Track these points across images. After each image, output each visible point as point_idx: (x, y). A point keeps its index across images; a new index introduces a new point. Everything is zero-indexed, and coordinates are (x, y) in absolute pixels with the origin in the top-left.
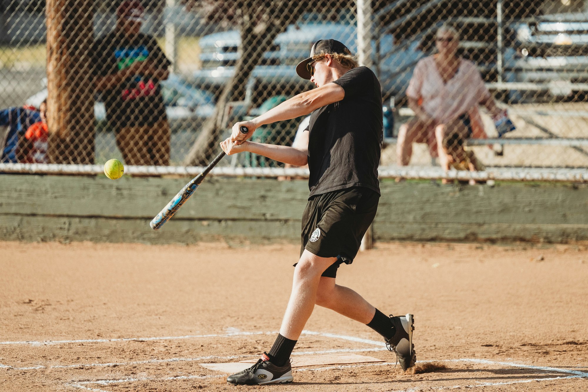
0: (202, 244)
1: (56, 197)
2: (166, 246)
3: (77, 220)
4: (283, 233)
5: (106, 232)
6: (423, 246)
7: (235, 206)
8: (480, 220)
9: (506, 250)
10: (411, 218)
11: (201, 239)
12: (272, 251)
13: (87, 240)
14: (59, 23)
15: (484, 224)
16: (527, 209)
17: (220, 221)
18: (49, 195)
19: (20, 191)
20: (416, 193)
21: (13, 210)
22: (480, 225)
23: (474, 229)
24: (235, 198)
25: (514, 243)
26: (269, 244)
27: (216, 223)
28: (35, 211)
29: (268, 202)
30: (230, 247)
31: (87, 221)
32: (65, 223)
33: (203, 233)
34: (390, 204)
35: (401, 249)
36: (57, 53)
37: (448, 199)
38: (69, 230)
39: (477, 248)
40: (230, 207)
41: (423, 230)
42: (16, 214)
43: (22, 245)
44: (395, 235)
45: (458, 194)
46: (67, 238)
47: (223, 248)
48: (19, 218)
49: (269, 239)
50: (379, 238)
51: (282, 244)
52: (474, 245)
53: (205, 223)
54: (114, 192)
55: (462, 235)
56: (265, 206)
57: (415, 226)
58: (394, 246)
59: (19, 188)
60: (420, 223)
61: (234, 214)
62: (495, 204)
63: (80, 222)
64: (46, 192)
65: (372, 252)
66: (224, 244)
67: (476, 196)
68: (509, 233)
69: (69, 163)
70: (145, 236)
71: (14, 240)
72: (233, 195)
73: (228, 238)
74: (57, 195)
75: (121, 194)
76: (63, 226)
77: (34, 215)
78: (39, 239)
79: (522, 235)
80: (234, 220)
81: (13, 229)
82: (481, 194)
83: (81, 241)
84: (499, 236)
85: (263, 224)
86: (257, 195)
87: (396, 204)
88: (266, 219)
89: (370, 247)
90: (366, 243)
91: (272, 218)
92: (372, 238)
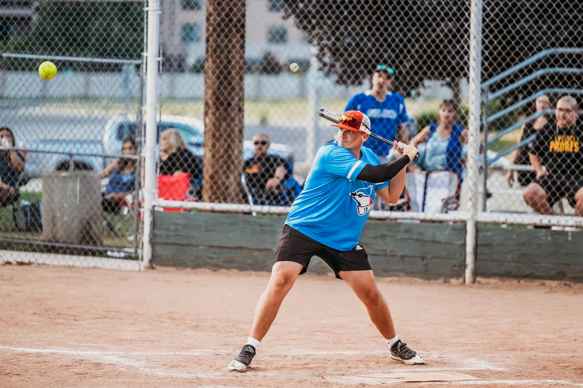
3: (226, 251)
4: (400, 267)
5: (250, 261)
6: (519, 282)
8: (568, 261)
10: (509, 257)
12: (391, 281)
13: (233, 268)
14: (216, 82)
15: (572, 264)
18: (202, 229)
20: (514, 236)
21: (172, 240)
23: (563, 268)
26: (388, 276)
28: (190, 242)
29: (388, 240)
31: (234, 251)
32: (215, 253)
34: (493, 245)
35: (500, 283)
36: (213, 108)
37: (542, 242)
38: (218, 259)
39: (565, 285)
41: (520, 268)
42: (174, 244)
43: (178, 271)
44: (495, 271)
45: (550, 239)
46: (216, 266)
48: (176, 247)
49: (387, 272)
50: (482, 274)
51: (399, 276)
52: (563, 282)
54: (257, 228)
55: (553, 273)
56: (385, 244)
57: (512, 265)
58: (493, 281)
59: (177, 222)
60: (518, 262)
63: (228, 252)
64: (200, 226)
65: (476, 284)
67: (566, 241)
69: (220, 202)
71: (171, 266)
74: (209, 228)
75: (264, 230)
76: (213, 255)
77: (189, 245)
78: (192, 266)
81: (171, 257)
82: (570, 239)
83: (229, 268)
85: (384, 258)
86: (379, 234)
87: (497, 245)
88: (386, 255)
89: (474, 281)
90: (470, 277)
91: (391, 254)
92: (476, 274)
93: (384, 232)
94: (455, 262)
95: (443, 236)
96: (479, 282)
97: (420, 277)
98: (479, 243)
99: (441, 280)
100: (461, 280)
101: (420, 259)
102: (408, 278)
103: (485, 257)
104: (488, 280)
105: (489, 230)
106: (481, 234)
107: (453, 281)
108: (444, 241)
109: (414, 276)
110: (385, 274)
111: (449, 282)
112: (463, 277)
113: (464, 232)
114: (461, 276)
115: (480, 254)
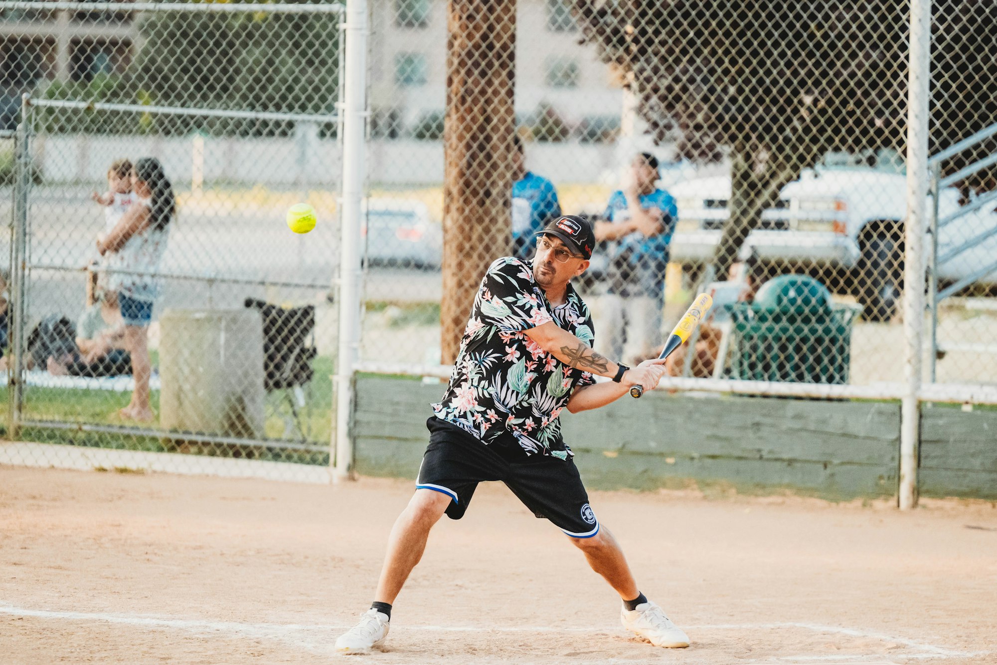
0: (664, 491)
4: (786, 480)
7: (716, 437)
10: (977, 463)
11: (664, 485)
12: (770, 504)
17: (693, 458)
19: (398, 403)
20: (985, 426)
21: (387, 431)
24: (715, 426)
26: (763, 496)
27: (687, 463)
29: (765, 432)
30: (705, 498)
33: (666, 475)
34: (948, 442)
35: (962, 508)
36: (458, 201)
40: (709, 437)
42: (391, 438)
44: (952, 487)
47: (695, 499)
48: (395, 443)
49: (764, 487)
50: (929, 492)
51: (784, 495)
53: (670, 460)
56: (760, 438)
57: (984, 476)
58: (950, 504)
59: (396, 399)
60: (990, 472)
61: (714, 448)
65: (919, 509)
66: (698, 494)
71: (387, 476)
72: (714, 420)
73: (704, 484)
80: (713, 457)
81: (384, 460)
85: (757, 464)
86: (749, 422)
87: (955, 441)
88: (761, 458)
89: (915, 505)
90: (908, 498)
91: (770, 456)
92: (917, 492)
93: (758, 419)
94: (881, 470)
95: (860, 425)
96: (924, 507)
97: (821, 498)
98: (923, 437)
99: (858, 502)
100: (892, 502)
101: (821, 466)
102: (799, 499)
103: (933, 463)
104: (939, 503)
105: (941, 416)
106: (927, 423)
107: (879, 504)
108: (862, 434)
109: (811, 496)
110: (760, 492)
111: (871, 506)
112: (896, 498)
113: (898, 419)
114: (892, 495)
115: (926, 457)
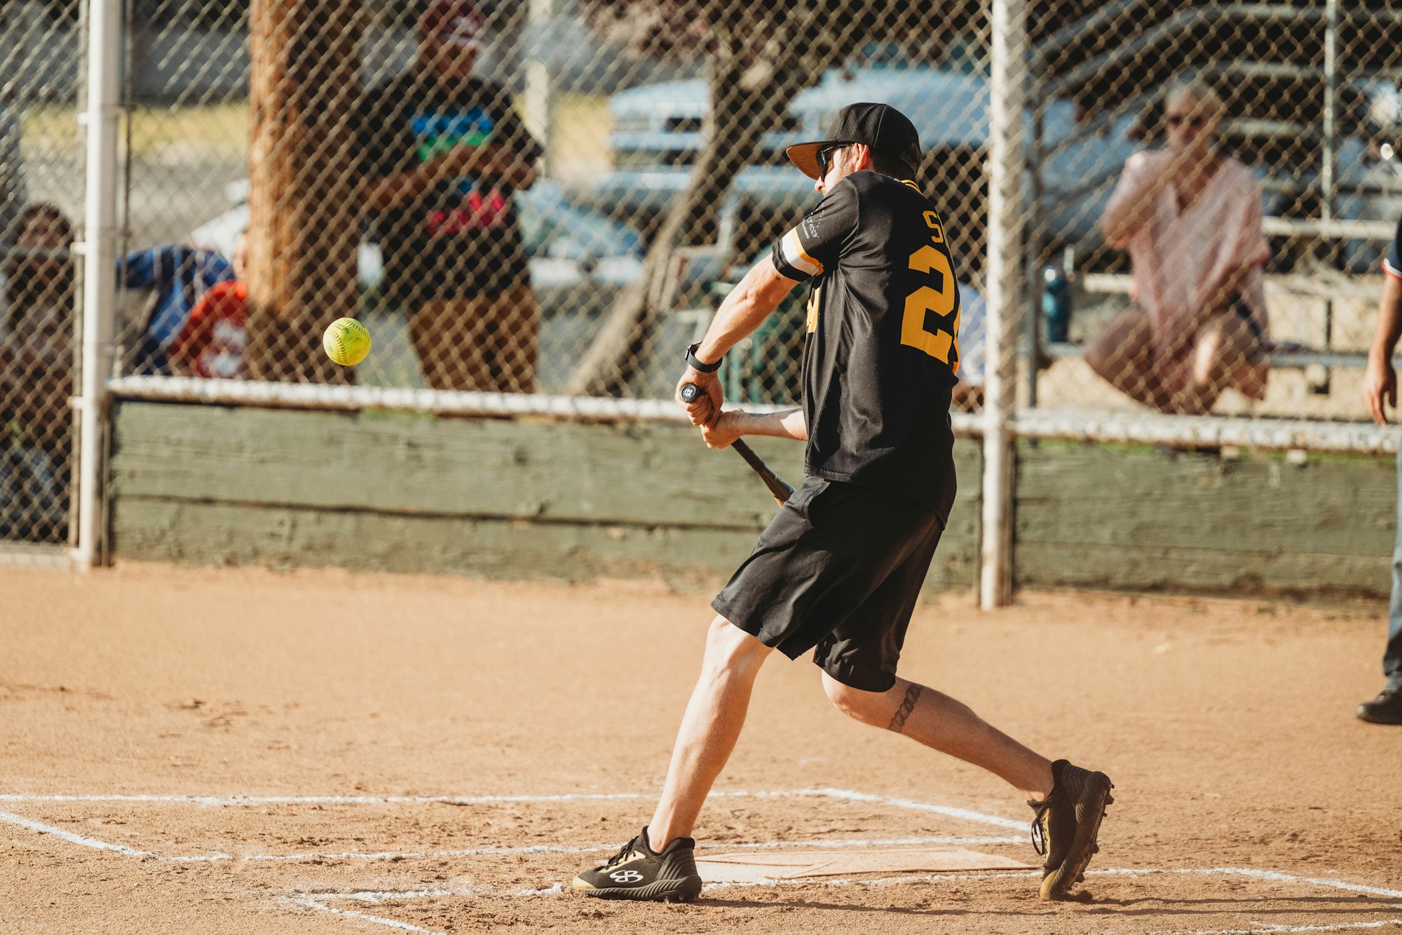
0: (606, 583)
1: (262, 461)
2: (521, 584)
3: (311, 516)
5: (380, 546)
6: (1133, 602)
7: (687, 495)
8: (1271, 544)
9: (1332, 618)
10: (1105, 534)
11: (605, 571)
13: (333, 564)
14: (281, 46)
15: (1280, 552)
16: (1382, 522)
17: (651, 528)
18: (247, 455)
19: (179, 443)
20: (1119, 475)
21: (160, 488)
22: (1269, 556)
23: (1256, 565)
24: (689, 476)
25: (1350, 602)
27: (642, 535)
28: (211, 493)
30: (673, 592)
31: (333, 520)
32: (281, 523)
33: (609, 556)
34: (1058, 501)
35: (1081, 607)
36: (274, 118)
37: (1196, 492)
38: (291, 539)
39: (1261, 611)
40: (675, 496)
41: (1134, 564)
42: (167, 499)
43: (180, 571)
44: (1067, 573)
45: (1219, 482)
46: (286, 558)
47: (657, 594)
48: (172, 508)
50: (1029, 581)
52: (1255, 603)
53: (616, 532)
54: (401, 452)
55: (1226, 579)
56: (759, 496)
57: (1116, 554)
58: (1063, 601)
59: (174, 436)
60: (1127, 548)
61: (685, 513)
62: (1307, 508)
63: (319, 521)
64: (240, 448)
65: (1011, 612)
66: (658, 584)
67: (1261, 488)
68: (1339, 577)
69: (296, 381)
70: (473, 559)
71: (161, 559)
72: (684, 467)
73: (668, 571)
74: (265, 454)
75: (419, 458)
76: (277, 530)
77: (208, 501)
78: (220, 559)
79: (1369, 582)
80: (684, 527)
81: (157, 533)
82: (1275, 482)
83: (320, 566)
84: (1315, 583)
87: (1071, 500)
89: (1005, 601)
90: (994, 591)
94: (953, 547)
96: (1022, 605)
98: (1023, 492)
100: (970, 598)
103: (1037, 534)
104: (1046, 599)
105: (1047, 460)
107: (949, 601)
111: (937, 603)
112: (975, 591)
113: (978, 463)
114: (970, 586)
115: (1025, 525)
